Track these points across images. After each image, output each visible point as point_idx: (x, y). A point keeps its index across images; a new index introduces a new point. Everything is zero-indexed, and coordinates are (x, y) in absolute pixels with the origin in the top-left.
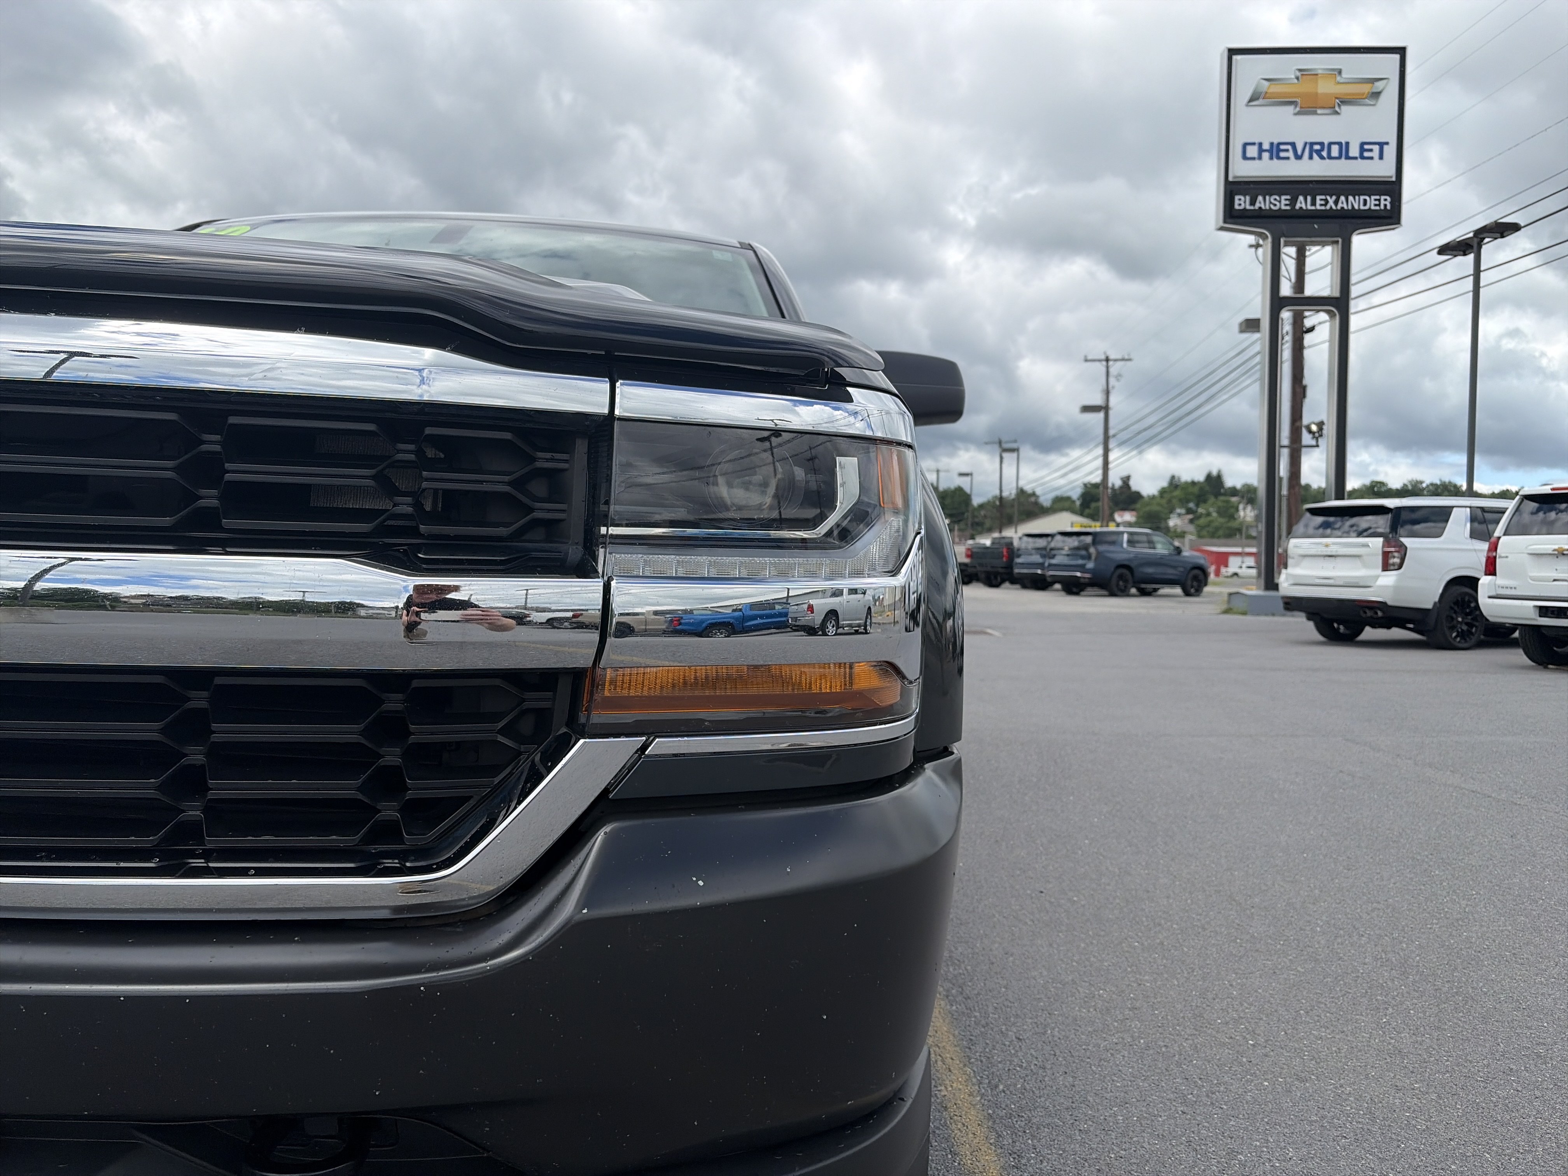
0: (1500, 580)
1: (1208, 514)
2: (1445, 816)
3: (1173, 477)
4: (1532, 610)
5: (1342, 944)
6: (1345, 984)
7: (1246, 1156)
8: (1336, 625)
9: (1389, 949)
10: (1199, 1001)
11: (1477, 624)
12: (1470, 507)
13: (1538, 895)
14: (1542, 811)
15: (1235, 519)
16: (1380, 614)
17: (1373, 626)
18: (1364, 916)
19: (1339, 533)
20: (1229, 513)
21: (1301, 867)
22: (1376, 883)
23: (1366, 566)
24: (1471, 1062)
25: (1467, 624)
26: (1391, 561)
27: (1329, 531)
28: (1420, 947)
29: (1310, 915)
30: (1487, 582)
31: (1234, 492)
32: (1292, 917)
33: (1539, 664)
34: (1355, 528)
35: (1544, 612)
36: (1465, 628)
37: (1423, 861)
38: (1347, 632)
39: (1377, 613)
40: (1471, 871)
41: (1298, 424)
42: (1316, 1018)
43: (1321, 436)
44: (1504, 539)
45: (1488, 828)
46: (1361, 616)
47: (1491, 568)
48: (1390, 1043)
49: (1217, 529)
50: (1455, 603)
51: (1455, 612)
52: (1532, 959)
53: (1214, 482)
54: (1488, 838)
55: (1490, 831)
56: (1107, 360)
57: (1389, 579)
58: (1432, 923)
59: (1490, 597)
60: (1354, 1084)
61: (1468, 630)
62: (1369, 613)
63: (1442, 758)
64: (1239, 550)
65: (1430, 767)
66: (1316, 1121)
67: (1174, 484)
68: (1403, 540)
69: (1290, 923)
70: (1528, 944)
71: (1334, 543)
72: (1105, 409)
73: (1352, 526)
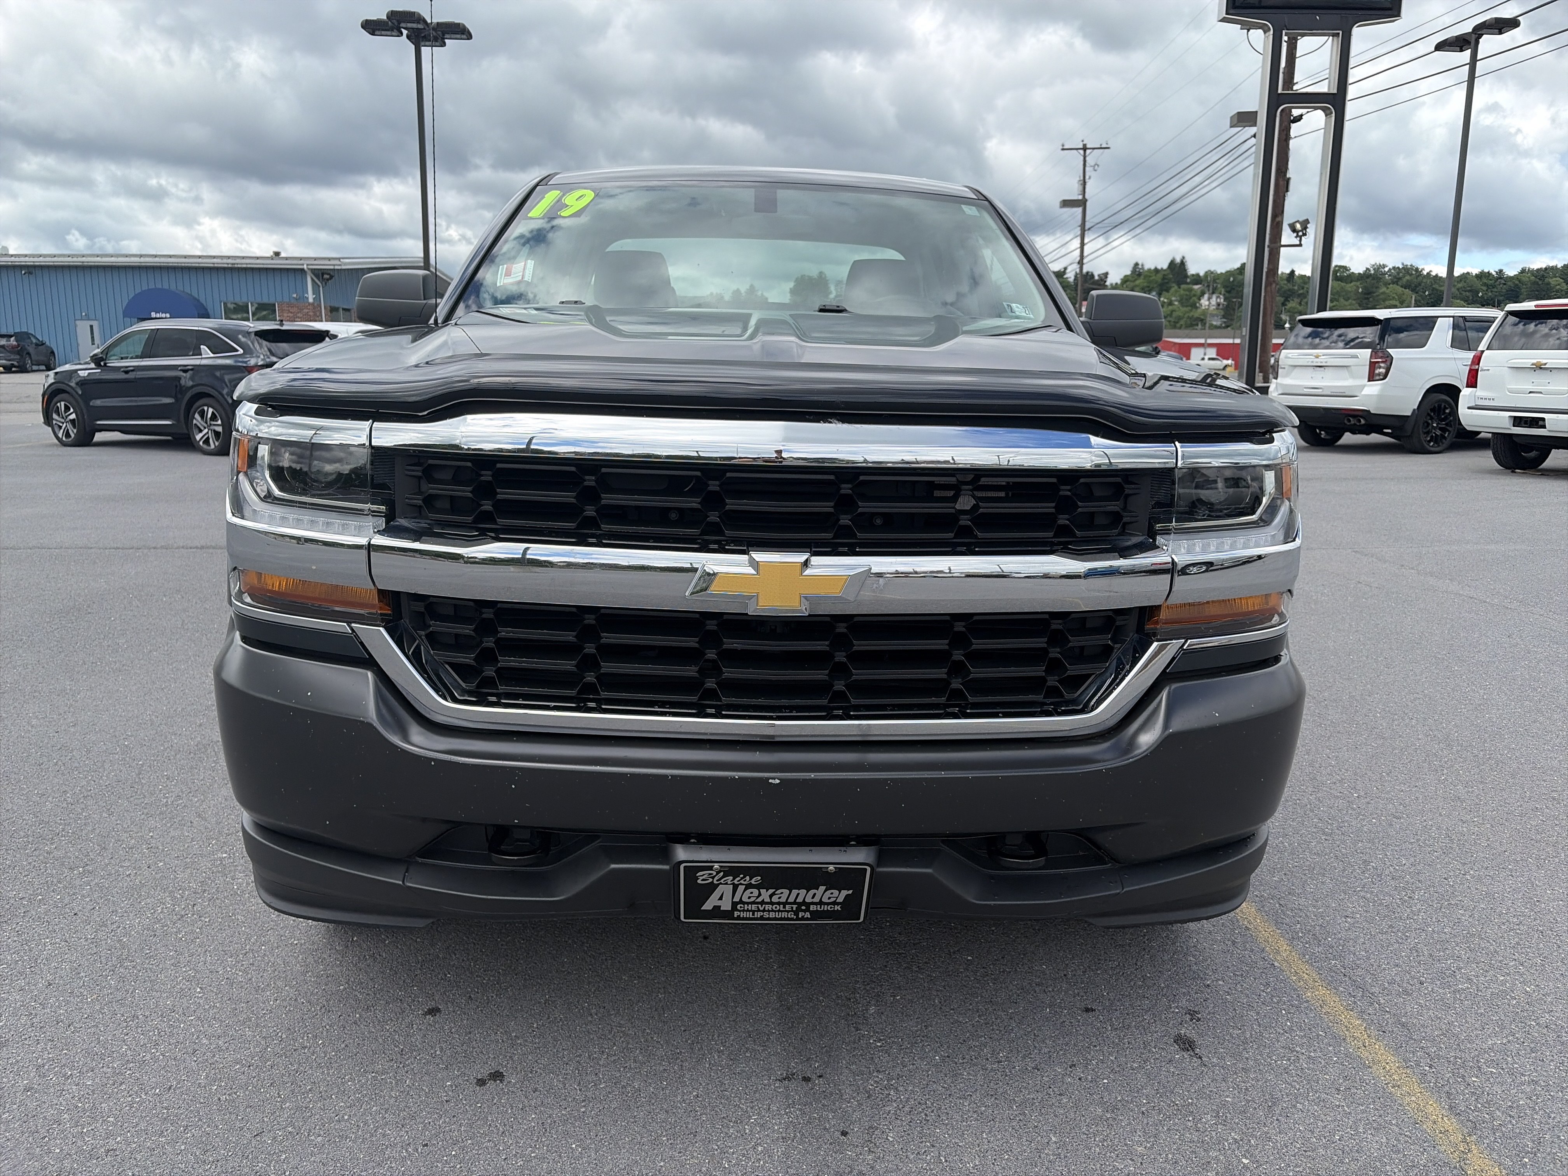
0: (1479, 392)
1: (1170, 303)
2: (1453, 620)
3: (1137, 264)
4: (1507, 419)
5: (1399, 725)
6: (1409, 754)
7: (1375, 863)
8: (1318, 431)
9: (1434, 728)
10: (1310, 769)
11: (1450, 429)
12: (1453, 317)
13: (1537, 684)
14: (1529, 614)
15: (1197, 308)
16: (1363, 422)
17: (1353, 433)
18: (1410, 704)
19: (1326, 343)
20: (1191, 301)
21: (1351, 667)
22: (1412, 678)
23: (1353, 376)
24: (1509, 804)
25: (1440, 429)
26: (1377, 371)
27: (1317, 340)
28: (1456, 726)
29: (1369, 704)
30: (1468, 393)
31: (1197, 279)
32: (1356, 706)
33: (1507, 468)
34: (1343, 338)
35: (1518, 422)
36: (1439, 433)
37: (1443, 659)
38: (1328, 437)
39: (1360, 421)
40: (1482, 666)
41: (1278, 219)
42: (1395, 778)
43: (1305, 235)
44: (1487, 353)
45: (1489, 630)
46: (1345, 424)
47: (1472, 382)
48: (1450, 793)
49: (1179, 318)
50: (1432, 410)
51: (1432, 418)
52: (1540, 733)
53: (1178, 269)
54: (1490, 638)
55: (1490, 632)
56: (1085, 149)
57: (1374, 389)
58: (1461, 708)
59: (1469, 408)
60: (1433, 819)
61: (1441, 434)
62: (1353, 421)
63: (1439, 567)
64: (1202, 341)
65: (1432, 576)
66: (1414, 842)
67: (1137, 272)
68: (1391, 351)
69: (1356, 711)
70: (1535, 722)
71: (1324, 355)
72: (1082, 203)
73: (1340, 336)
